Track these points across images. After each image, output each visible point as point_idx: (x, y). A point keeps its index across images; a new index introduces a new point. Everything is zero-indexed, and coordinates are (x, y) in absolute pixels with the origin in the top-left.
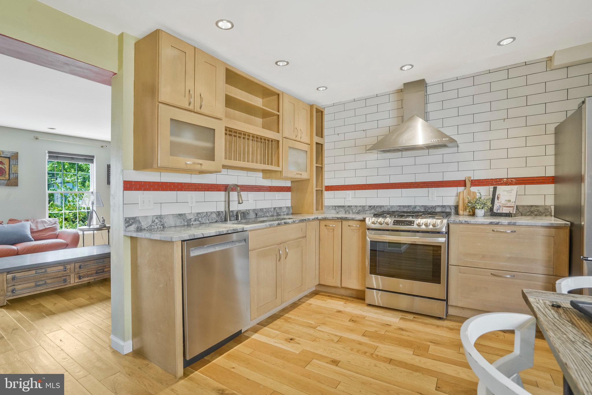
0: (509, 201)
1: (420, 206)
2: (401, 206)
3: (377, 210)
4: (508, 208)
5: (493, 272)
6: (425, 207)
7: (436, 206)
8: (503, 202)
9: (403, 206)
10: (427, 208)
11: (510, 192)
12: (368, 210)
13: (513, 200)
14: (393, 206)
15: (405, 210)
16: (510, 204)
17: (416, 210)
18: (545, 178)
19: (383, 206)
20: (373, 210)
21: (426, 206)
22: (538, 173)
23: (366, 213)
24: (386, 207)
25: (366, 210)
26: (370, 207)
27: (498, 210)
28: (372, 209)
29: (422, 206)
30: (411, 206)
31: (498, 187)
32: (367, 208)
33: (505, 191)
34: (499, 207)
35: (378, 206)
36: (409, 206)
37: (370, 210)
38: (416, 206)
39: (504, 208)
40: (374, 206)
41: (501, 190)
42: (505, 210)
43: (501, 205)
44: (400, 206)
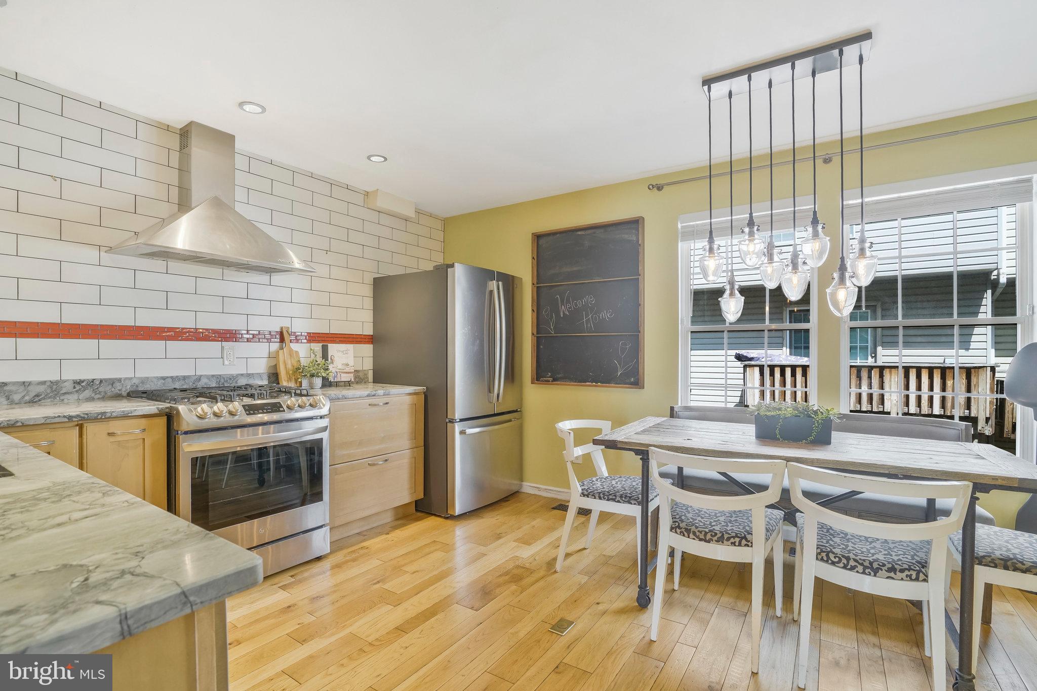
0: (347, 365)
1: (208, 377)
2: (167, 377)
3: (101, 389)
4: (347, 375)
5: (370, 461)
6: (218, 377)
7: (238, 375)
8: (340, 367)
9: (172, 377)
10: (222, 381)
11: (345, 352)
12: (71, 393)
13: (351, 363)
14: (148, 378)
15: (177, 385)
16: (348, 369)
17: (200, 385)
18: (363, 337)
19: (119, 380)
20: (87, 391)
21: (220, 376)
22: (356, 330)
23: (63, 400)
24: (127, 381)
25: (65, 393)
26: (79, 382)
27: (334, 377)
28: (85, 389)
29: (213, 376)
30: (189, 377)
31: (330, 346)
32: (68, 386)
33: (339, 351)
34: (336, 374)
35: (105, 379)
36: (185, 378)
37: (77, 391)
38: (201, 376)
39: (343, 375)
40: (93, 381)
41: (333, 348)
42: (345, 378)
43: (338, 371)
44: (164, 378)
